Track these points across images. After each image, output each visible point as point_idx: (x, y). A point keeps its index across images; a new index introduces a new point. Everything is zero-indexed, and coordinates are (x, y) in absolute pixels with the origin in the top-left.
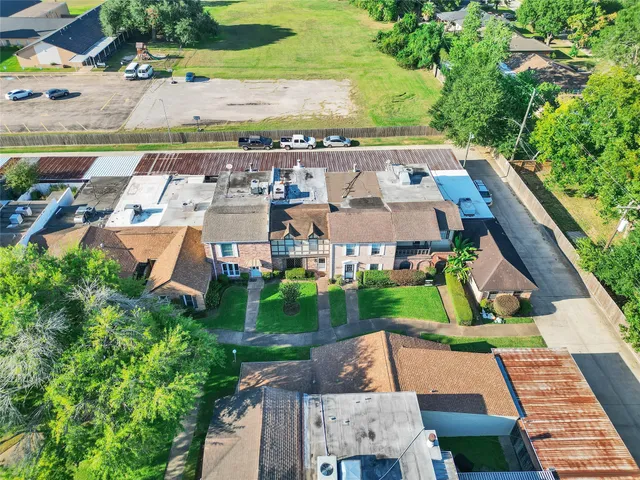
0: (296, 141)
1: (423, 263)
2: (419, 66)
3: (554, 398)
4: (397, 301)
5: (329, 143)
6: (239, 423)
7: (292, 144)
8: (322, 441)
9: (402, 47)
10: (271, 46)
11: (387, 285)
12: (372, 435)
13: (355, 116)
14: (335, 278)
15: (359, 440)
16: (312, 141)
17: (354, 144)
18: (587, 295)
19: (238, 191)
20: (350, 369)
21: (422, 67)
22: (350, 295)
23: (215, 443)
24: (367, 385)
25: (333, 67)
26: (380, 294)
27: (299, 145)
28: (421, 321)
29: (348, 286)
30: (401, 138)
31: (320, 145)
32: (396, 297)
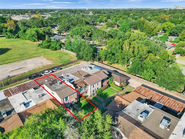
0: (47, 72)
1: (105, 84)
2: (57, 49)
3: (146, 92)
4: (106, 93)
5: (55, 70)
6: (119, 121)
7: (46, 74)
8: (133, 115)
9: (50, 46)
10: (6, 53)
11: (102, 91)
12: (138, 109)
13: (53, 63)
14: (91, 95)
15: (137, 111)
16: (51, 71)
17: (61, 69)
18: (131, 78)
19: (55, 85)
20: (118, 105)
21: (58, 49)
22: (97, 97)
23: (120, 127)
24: (125, 105)
25: (34, 55)
26: (102, 94)
27: (48, 73)
28: (114, 94)
29: (95, 95)
30: (70, 64)
31: (53, 72)
32: (105, 92)
